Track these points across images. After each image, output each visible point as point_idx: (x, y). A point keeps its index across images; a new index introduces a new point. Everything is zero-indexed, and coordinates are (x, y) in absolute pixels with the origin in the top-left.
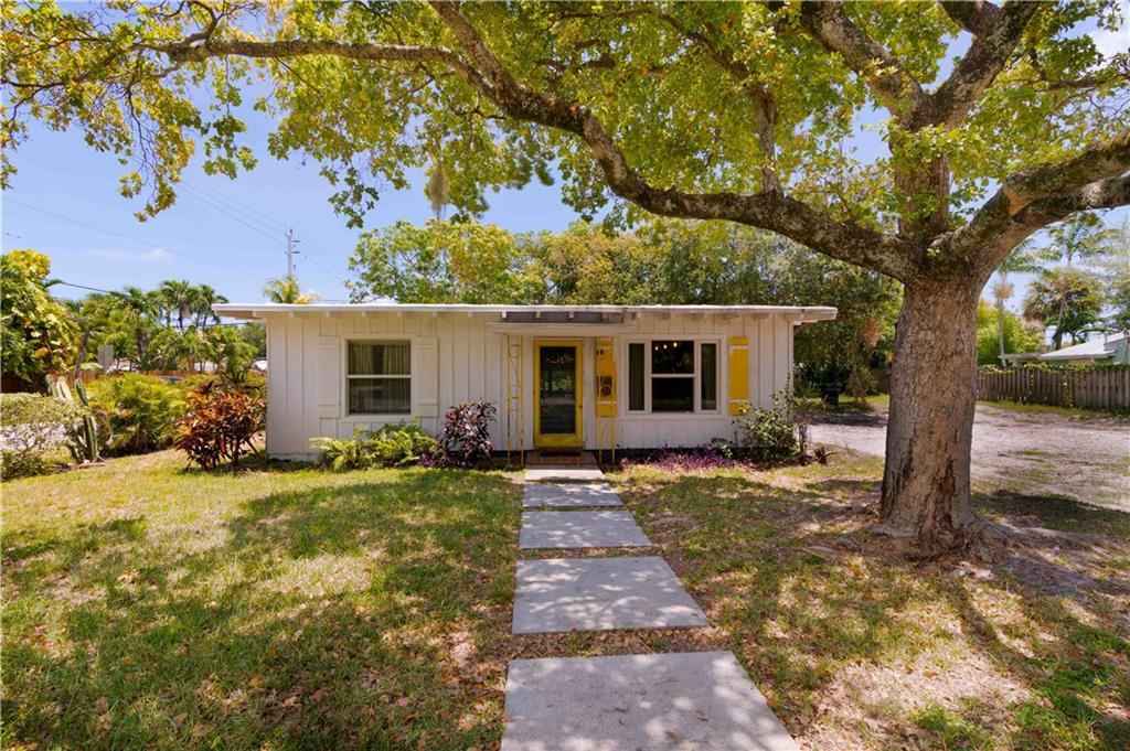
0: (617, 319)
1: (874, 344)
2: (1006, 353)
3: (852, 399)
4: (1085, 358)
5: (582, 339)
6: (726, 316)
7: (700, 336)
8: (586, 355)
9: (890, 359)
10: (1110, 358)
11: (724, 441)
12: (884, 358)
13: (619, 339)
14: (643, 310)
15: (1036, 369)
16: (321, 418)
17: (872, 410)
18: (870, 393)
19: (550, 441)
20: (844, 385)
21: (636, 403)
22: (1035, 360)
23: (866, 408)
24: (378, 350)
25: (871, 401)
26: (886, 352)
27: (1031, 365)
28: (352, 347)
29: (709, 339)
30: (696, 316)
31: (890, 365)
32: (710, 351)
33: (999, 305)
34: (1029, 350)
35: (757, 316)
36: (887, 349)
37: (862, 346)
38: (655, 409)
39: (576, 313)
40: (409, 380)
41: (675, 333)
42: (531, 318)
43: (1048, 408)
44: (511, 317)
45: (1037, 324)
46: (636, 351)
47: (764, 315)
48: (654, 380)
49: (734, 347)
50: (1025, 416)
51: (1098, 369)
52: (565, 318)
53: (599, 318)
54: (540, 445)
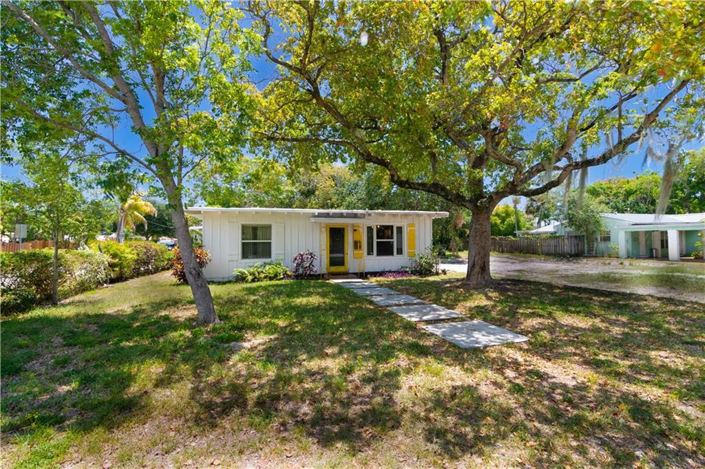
0: (363, 216)
1: (461, 226)
2: (518, 230)
3: (451, 253)
4: (546, 233)
5: (347, 225)
6: (406, 215)
7: (396, 223)
8: (349, 231)
9: (468, 232)
10: (555, 233)
11: (407, 267)
12: (465, 233)
13: (363, 224)
14: (375, 213)
15: (528, 238)
16: (229, 261)
17: (460, 257)
18: (460, 250)
19: (334, 269)
20: (448, 246)
21: (370, 252)
22: (528, 234)
23: (458, 257)
24: (255, 229)
25: (460, 254)
26: (466, 230)
27: (526, 236)
28: (244, 227)
29: (399, 225)
30: (394, 215)
31: (468, 236)
32: (400, 229)
33: (515, 207)
34: (528, 229)
35: (418, 215)
36: (467, 228)
37: (456, 227)
38: (379, 254)
39: (347, 214)
40: (270, 243)
41: (386, 222)
42: (327, 215)
43: (532, 255)
44: (320, 215)
45: (531, 216)
46: (370, 229)
47: (422, 215)
48: (377, 242)
49: (409, 228)
50: (523, 259)
51: (550, 237)
52: (341, 216)
53: (355, 216)
54: (330, 271)
